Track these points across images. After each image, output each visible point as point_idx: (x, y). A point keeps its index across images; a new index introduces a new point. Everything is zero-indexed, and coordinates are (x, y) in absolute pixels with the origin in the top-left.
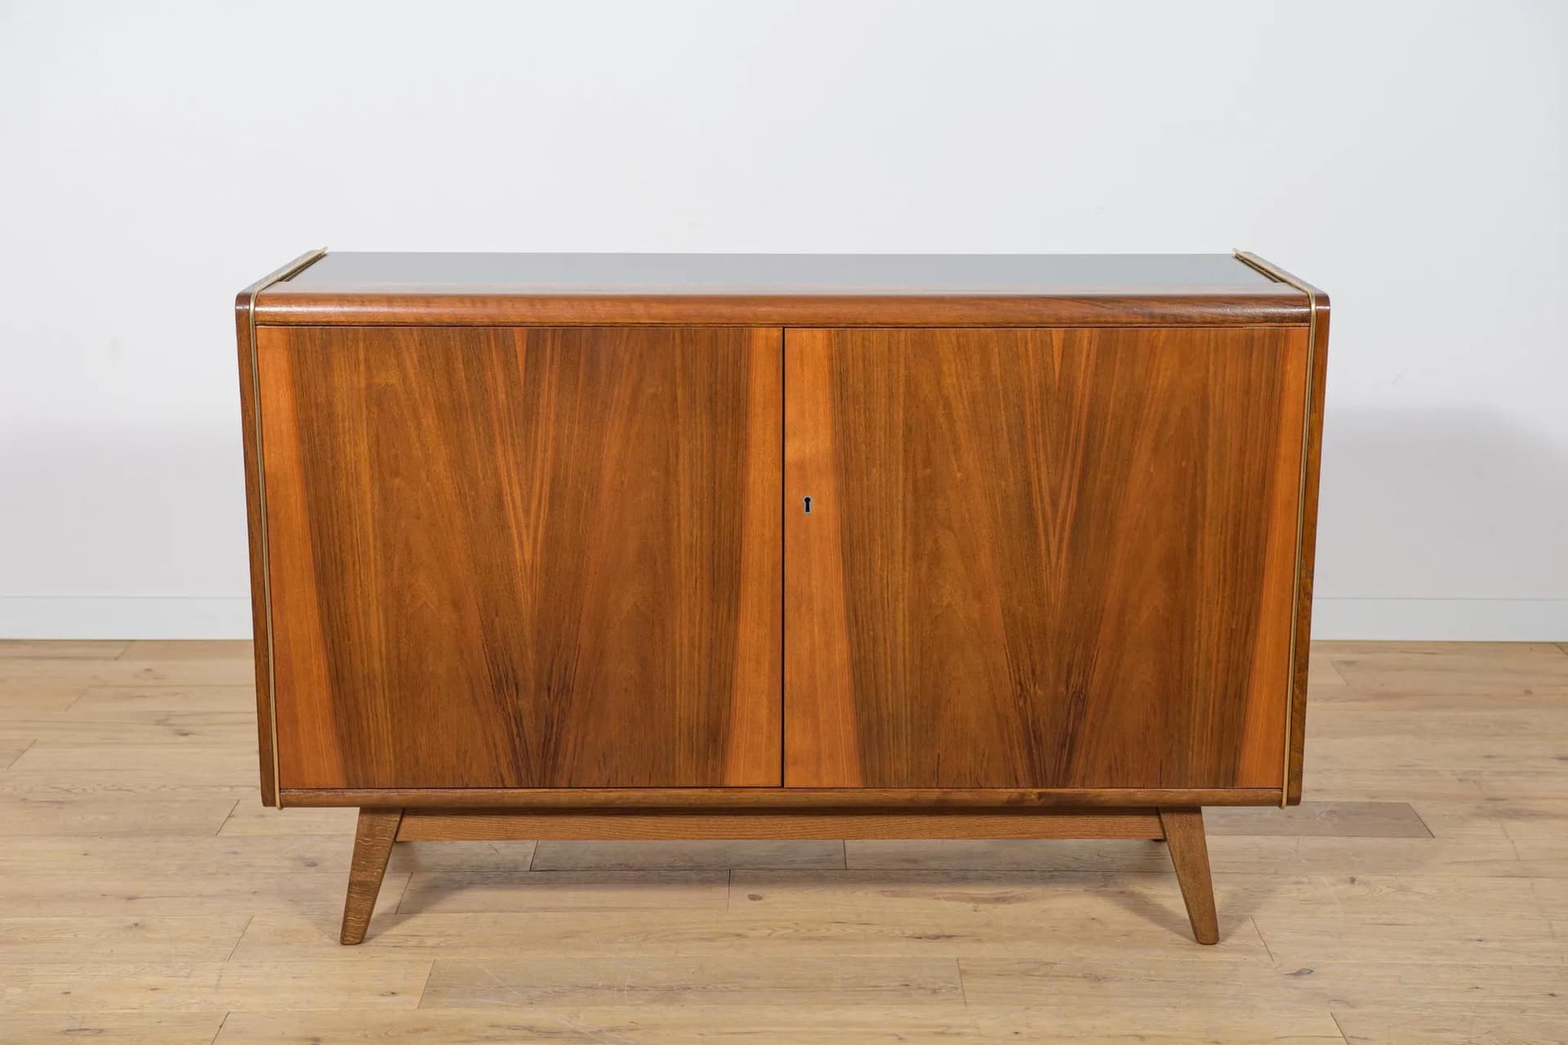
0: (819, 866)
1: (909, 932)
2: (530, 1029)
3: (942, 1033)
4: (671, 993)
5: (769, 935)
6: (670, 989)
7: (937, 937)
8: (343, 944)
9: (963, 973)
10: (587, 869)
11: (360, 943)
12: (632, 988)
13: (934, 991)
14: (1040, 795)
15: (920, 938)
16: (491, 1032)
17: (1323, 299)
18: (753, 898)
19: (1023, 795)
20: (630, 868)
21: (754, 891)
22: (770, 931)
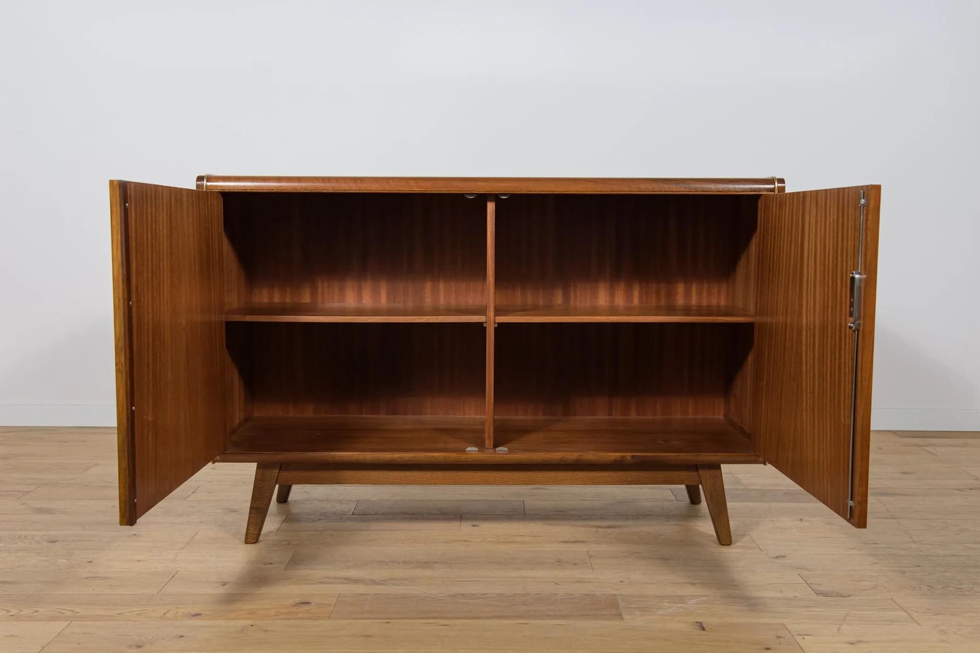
0: (510, 513)
1: (560, 540)
2: (346, 579)
3: (578, 582)
4: (427, 564)
5: (483, 541)
6: (426, 563)
7: (576, 542)
8: (246, 543)
9: (590, 557)
10: (383, 514)
11: (255, 543)
12: (404, 562)
13: (575, 564)
14: (633, 457)
15: (566, 542)
16: (323, 580)
17: (782, 181)
18: (474, 526)
19: (623, 457)
20: (406, 514)
21: (475, 523)
22: (482, 539)
